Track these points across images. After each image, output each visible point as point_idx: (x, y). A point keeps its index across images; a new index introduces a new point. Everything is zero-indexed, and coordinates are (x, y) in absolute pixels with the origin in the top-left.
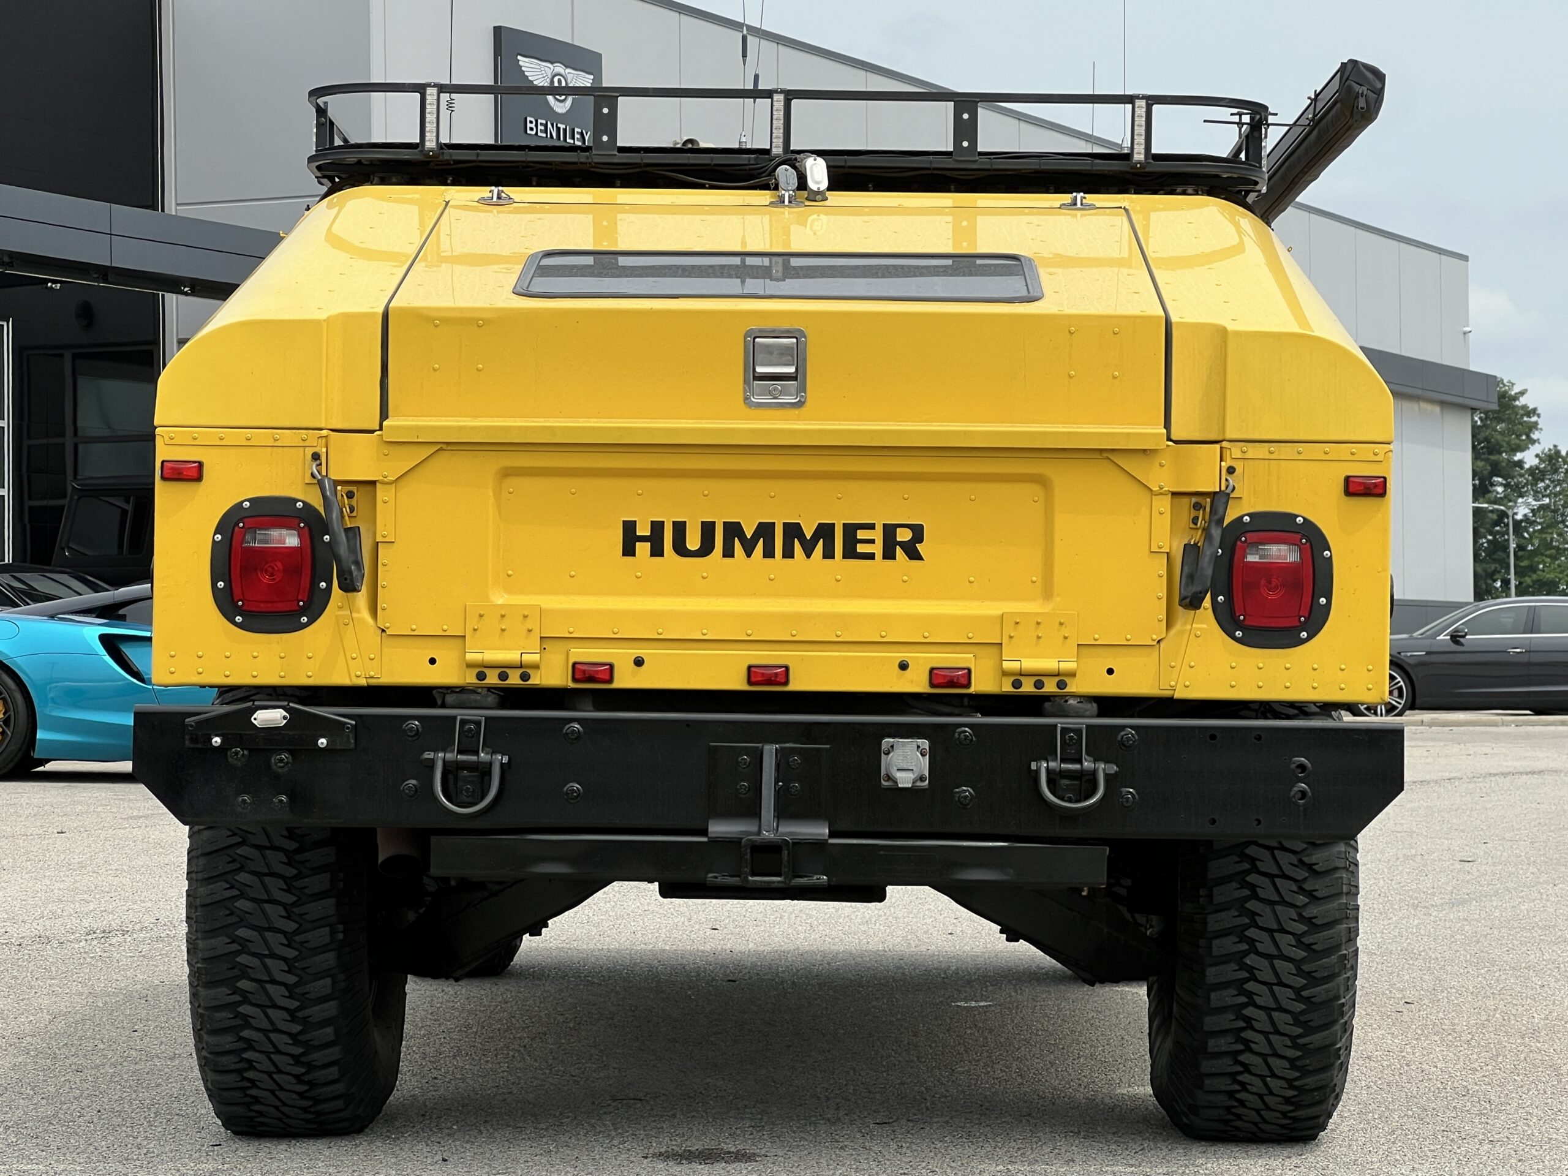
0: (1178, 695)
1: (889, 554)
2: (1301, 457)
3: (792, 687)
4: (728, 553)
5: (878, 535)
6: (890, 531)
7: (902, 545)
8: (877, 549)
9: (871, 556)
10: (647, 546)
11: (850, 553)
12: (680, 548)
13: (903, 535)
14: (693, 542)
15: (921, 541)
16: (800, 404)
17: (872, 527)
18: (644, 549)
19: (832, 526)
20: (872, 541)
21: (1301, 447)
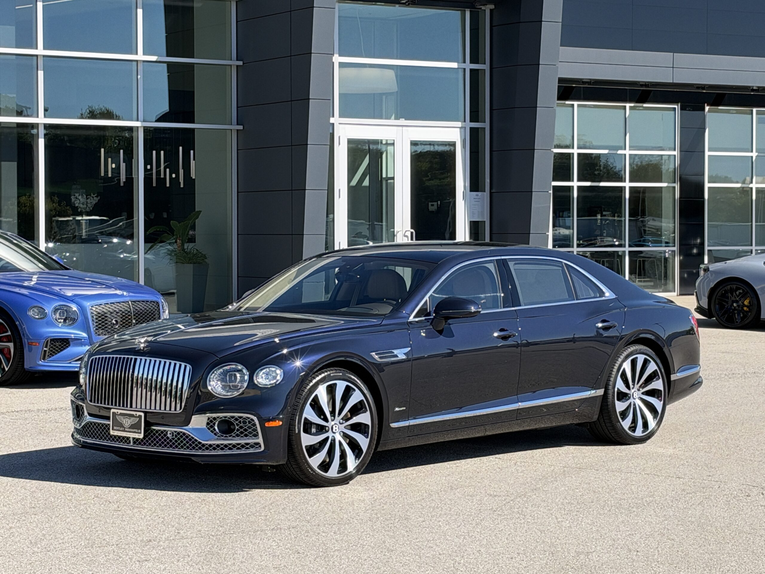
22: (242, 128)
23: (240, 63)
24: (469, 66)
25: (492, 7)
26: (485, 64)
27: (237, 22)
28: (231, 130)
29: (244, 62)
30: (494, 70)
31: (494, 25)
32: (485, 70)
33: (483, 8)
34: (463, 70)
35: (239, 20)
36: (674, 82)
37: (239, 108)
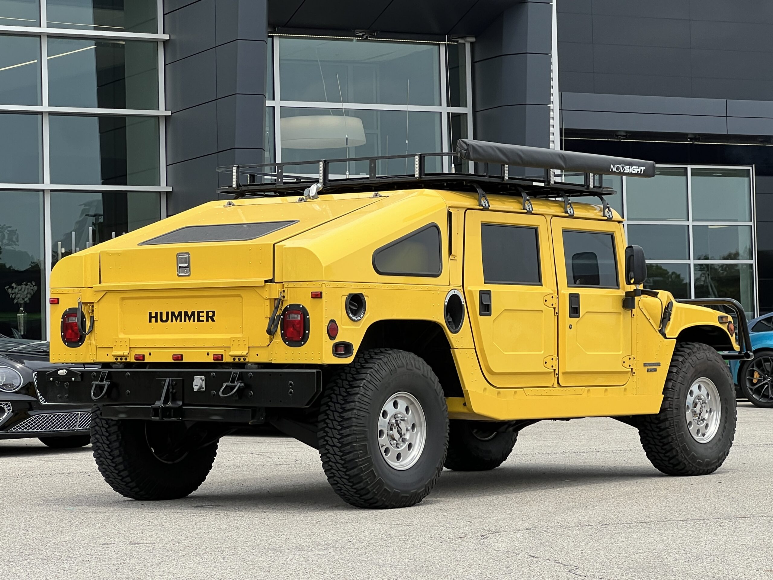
0: (273, 362)
1: (207, 320)
2: (302, 286)
3: (184, 361)
4: (172, 321)
5: (204, 314)
6: (207, 313)
7: (210, 317)
8: (204, 319)
9: (203, 321)
10: (154, 319)
11: (199, 320)
12: (162, 320)
13: (211, 314)
14: (164, 318)
15: (214, 316)
16: (189, 276)
17: (203, 312)
18: (153, 320)
19: (195, 312)
20: (203, 316)
21: (301, 283)
22: (171, 190)
23: (169, 113)
24: (445, 109)
25: (473, 40)
26: (466, 107)
27: (165, 65)
28: (160, 192)
29: (173, 112)
30: (478, 114)
31: (476, 60)
32: (466, 114)
33: (461, 41)
34: (439, 114)
35: (167, 63)
36: (728, 133)
37: (168, 167)
